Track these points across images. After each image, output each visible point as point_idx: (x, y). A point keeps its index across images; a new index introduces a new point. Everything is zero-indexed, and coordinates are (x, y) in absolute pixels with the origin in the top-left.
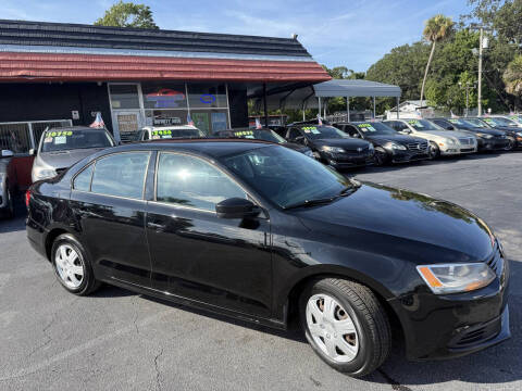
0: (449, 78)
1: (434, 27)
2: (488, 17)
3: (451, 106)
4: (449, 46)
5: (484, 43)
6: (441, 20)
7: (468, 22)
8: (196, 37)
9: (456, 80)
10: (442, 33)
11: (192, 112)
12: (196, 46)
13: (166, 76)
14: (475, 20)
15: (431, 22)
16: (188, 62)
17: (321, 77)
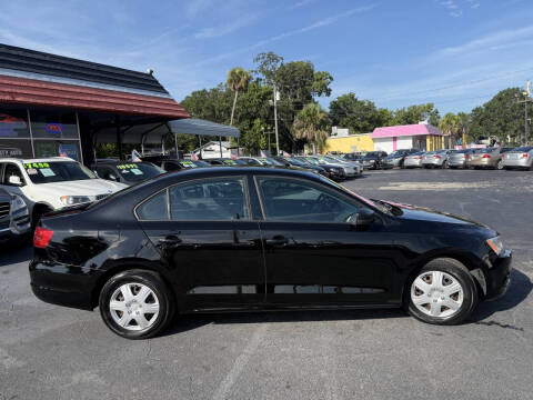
0: (245, 123)
1: (236, 77)
2: (269, 74)
3: (249, 147)
4: (244, 96)
5: (277, 96)
6: (241, 73)
7: (255, 77)
8: (47, 59)
9: (251, 125)
10: (242, 83)
11: (35, 142)
12: (50, 69)
13: (18, 99)
14: (260, 75)
15: (233, 73)
16: (44, 86)
17: (181, 114)
